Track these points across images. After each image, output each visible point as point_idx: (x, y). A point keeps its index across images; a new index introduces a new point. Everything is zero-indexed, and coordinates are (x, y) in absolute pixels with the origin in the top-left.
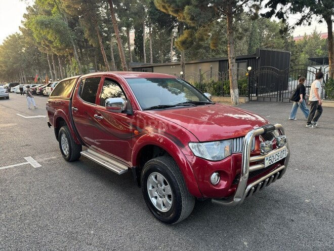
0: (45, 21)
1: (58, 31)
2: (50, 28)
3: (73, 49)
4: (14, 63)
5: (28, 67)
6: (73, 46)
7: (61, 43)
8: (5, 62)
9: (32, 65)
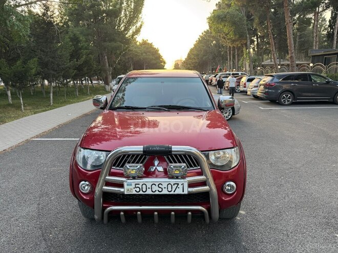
0: (221, 15)
1: (234, 23)
2: (225, 21)
3: (246, 39)
4: (204, 56)
5: (214, 58)
6: (246, 37)
7: (235, 35)
8: (198, 55)
9: (217, 56)
